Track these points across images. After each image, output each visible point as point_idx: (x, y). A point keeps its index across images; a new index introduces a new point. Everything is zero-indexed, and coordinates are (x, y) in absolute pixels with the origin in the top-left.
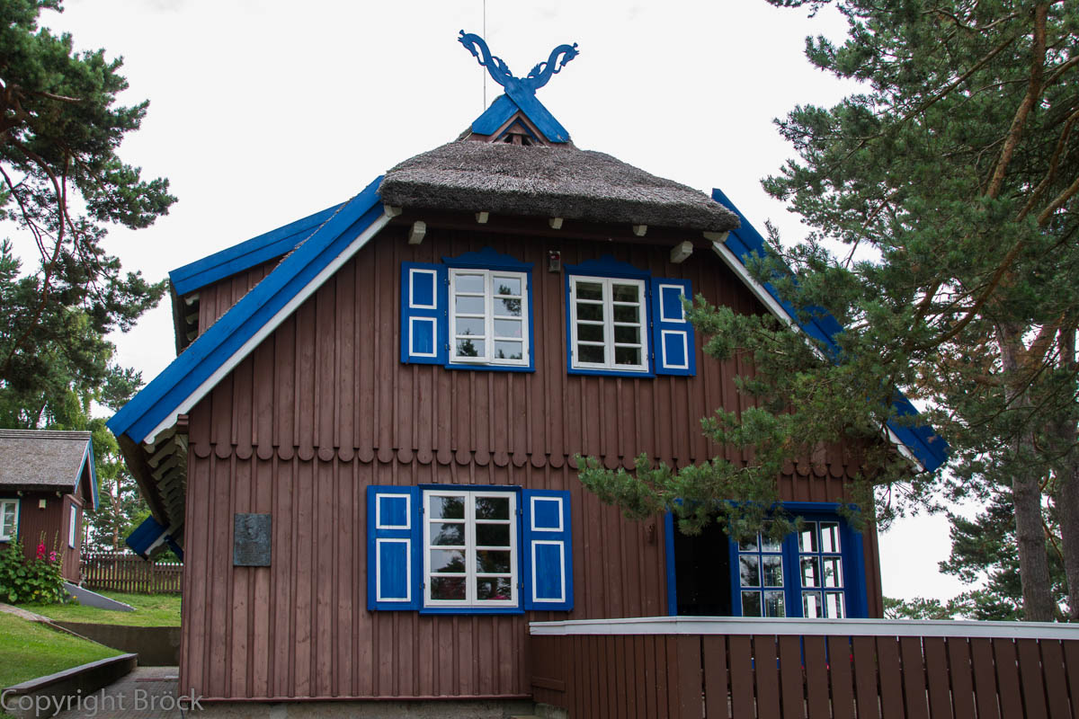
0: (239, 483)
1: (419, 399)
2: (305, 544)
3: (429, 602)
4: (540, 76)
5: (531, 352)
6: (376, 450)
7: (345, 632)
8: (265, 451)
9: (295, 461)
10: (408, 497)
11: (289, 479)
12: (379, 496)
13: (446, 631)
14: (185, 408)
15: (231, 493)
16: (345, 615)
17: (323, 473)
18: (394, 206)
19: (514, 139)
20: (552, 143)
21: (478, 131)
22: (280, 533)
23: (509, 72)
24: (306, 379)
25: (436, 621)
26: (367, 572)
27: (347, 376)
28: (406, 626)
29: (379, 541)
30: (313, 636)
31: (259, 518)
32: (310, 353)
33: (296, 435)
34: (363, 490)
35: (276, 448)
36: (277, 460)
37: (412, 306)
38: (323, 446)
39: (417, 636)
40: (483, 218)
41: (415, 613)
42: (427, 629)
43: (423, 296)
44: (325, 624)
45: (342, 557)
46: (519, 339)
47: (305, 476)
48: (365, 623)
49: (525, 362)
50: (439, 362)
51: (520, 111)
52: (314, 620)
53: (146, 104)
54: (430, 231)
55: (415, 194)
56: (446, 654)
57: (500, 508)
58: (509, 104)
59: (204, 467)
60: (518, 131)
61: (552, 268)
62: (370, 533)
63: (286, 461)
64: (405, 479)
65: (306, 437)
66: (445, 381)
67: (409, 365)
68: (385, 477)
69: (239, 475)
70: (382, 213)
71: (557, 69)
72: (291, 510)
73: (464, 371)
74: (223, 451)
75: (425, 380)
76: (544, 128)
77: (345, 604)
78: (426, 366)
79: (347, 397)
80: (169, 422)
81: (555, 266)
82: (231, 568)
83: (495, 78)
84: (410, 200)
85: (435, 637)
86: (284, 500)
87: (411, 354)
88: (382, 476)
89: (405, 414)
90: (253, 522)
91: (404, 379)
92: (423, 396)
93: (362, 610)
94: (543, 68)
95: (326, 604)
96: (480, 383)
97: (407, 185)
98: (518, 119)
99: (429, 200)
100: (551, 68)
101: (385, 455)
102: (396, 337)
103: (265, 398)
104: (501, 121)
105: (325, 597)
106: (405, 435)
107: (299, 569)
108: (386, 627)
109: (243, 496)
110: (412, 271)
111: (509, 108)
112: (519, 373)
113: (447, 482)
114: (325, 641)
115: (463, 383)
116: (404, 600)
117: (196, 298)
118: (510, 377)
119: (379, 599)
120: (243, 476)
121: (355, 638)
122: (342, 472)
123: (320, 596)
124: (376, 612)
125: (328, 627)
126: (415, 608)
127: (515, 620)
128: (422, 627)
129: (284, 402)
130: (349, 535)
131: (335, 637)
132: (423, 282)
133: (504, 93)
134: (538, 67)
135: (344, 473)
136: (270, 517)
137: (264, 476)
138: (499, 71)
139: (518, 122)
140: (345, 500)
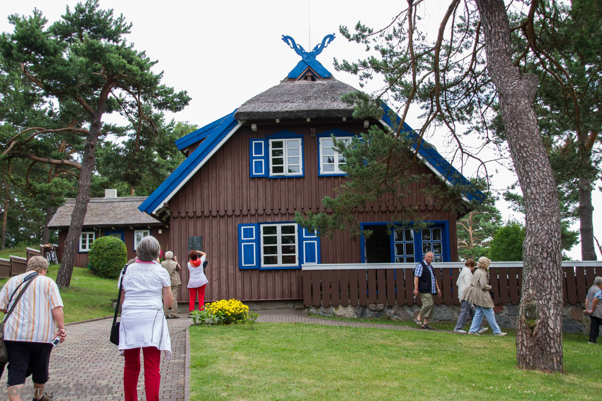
0: (190, 226)
1: (258, 190)
2: (215, 246)
3: (263, 265)
4: (318, 50)
5: (303, 169)
6: (241, 211)
7: (231, 278)
8: (199, 214)
9: (210, 216)
10: (254, 227)
11: (208, 223)
12: (242, 228)
13: (270, 276)
14: (166, 200)
15: (187, 229)
16: (231, 271)
17: (221, 220)
18: (241, 120)
19: (308, 78)
20: (324, 78)
21: (292, 77)
22: (206, 243)
23: (304, 50)
24: (214, 186)
25: (266, 272)
26: (239, 255)
27: (229, 184)
28: (255, 274)
29: (243, 244)
30: (219, 279)
31: (197, 238)
32: (214, 176)
33: (210, 207)
34: (237, 225)
35: (203, 212)
36: (203, 217)
37: (254, 155)
38: (221, 210)
39: (259, 277)
40: (278, 121)
41: (258, 270)
42: (263, 275)
43: (258, 151)
44: (224, 275)
45: (229, 250)
46: (298, 165)
47: (215, 222)
48: (239, 274)
49: (301, 173)
50: (265, 176)
51: (309, 66)
52: (219, 273)
53: (163, 72)
54: (258, 127)
55: (247, 116)
56: (270, 284)
57: (292, 230)
58: (304, 63)
59: (176, 221)
60: (310, 74)
61: (311, 136)
62: (240, 241)
63: (207, 217)
64: (253, 220)
65: (214, 207)
66: (268, 183)
67: (254, 178)
68: (245, 220)
69: (190, 222)
70: (237, 123)
71: (325, 45)
72: (209, 234)
73: (275, 179)
74: (183, 214)
75: (260, 183)
76: (319, 72)
77: (231, 267)
78: (260, 178)
79: (230, 192)
80: (161, 206)
81: (313, 135)
82: (187, 256)
83: (298, 53)
84: (246, 118)
85: (266, 278)
86: (207, 231)
87: (254, 174)
88: (244, 220)
89: (252, 196)
90: (195, 239)
91: (252, 183)
92: (259, 189)
93: (237, 269)
94: (319, 46)
95: (224, 268)
96: (282, 182)
97: (244, 113)
98: (309, 69)
99: (254, 117)
100: (323, 46)
101: (245, 212)
102: (248, 168)
103: (198, 194)
104: (301, 71)
105: (223, 265)
106: (253, 204)
107: (213, 255)
108: (247, 275)
109: (191, 230)
110: (254, 142)
111: (304, 66)
112: (298, 178)
113: (270, 221)
114: (223, 281)
115: (276, 183)
116: (253, 265)
117: (187, 150)
118: (294, 180)
119: (243, 265)
120: (191, 223)
121: (235, 280)
122: (228, 220)
123: (221, 265)
124: (243, 270)
125: (224, 276)
126: (257, 268)
127: (297, 271)
128: (261, 274)
129: (205, 195)
130: (232, 243)
131: (227, 279)
132: (258, 146)
133: (302, 59)
134: (317, 46)
135: (230, 220)
136: (202, 237)
137: (199, 223)
138: (300, 51)
139: (309, 70)
140: (230, 230)
